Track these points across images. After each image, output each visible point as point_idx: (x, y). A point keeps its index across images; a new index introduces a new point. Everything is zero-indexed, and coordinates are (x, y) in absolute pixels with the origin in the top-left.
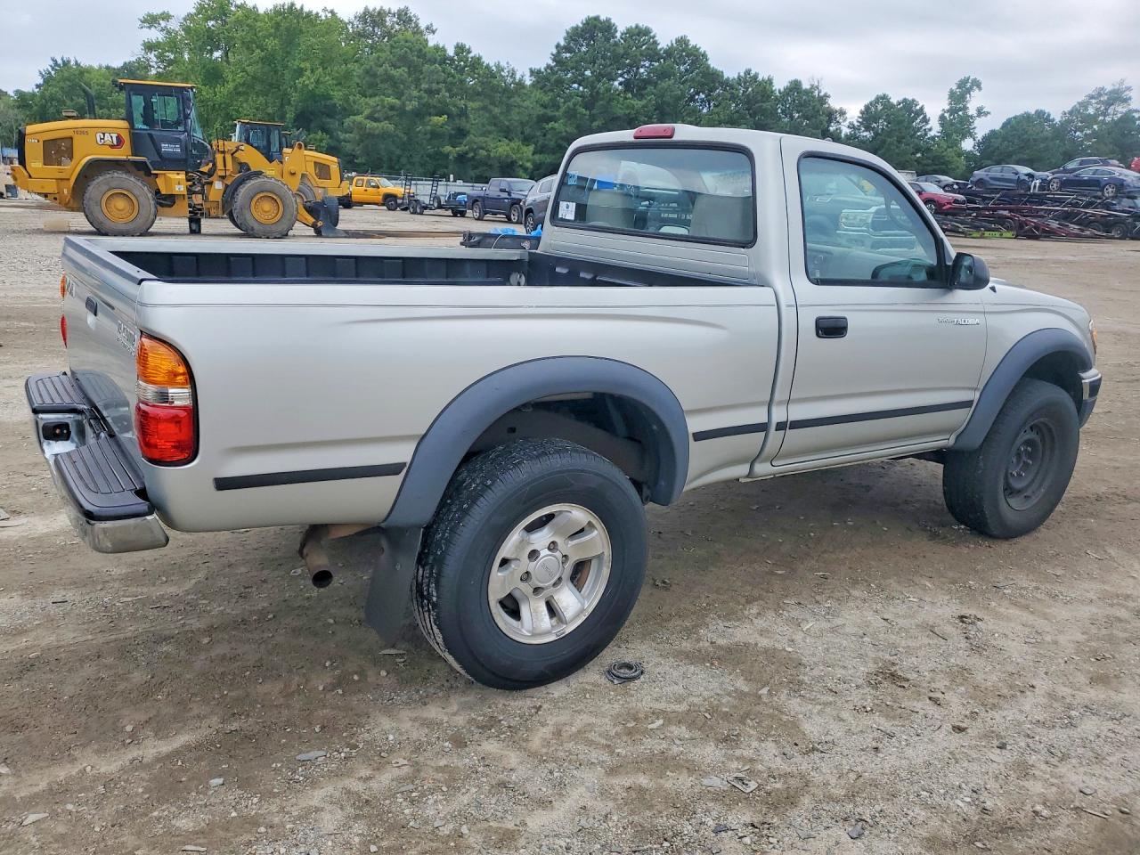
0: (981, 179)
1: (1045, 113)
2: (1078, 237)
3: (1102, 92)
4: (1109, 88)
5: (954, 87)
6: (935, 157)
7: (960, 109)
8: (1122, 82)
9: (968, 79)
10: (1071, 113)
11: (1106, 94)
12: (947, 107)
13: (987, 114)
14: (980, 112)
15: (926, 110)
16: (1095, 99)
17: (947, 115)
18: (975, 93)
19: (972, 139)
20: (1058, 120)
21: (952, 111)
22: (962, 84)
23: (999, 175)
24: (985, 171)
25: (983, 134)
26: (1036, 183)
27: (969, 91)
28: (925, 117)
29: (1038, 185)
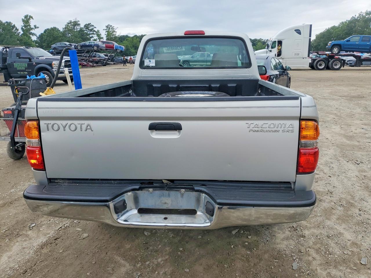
0: (55, 48)
1: (56, 28)
2: (93, 66)
3: (71, 22)
4: (73, 21)
5: (23, 18)
6: (25, 42)
7: (28, 26)
8: (76, 19)
9: (28, 15)
10: (65, 28)
11: (73, 23)
12: (23, 25)
13: (38, 27)
14: (36, 27)
15: (16, 26)
16: (70, 24)
17: (24, 28)
18: (31, 20)
19: (36, 36)
20: (61, 30)
21: (25, 26)
22: (26, 17)
23: (60, 45)
24: (55, 45)
25: (39, 34)
26: (73, 47)
27: (29, 19)
28: (16, 28)
29: (74, 47)
